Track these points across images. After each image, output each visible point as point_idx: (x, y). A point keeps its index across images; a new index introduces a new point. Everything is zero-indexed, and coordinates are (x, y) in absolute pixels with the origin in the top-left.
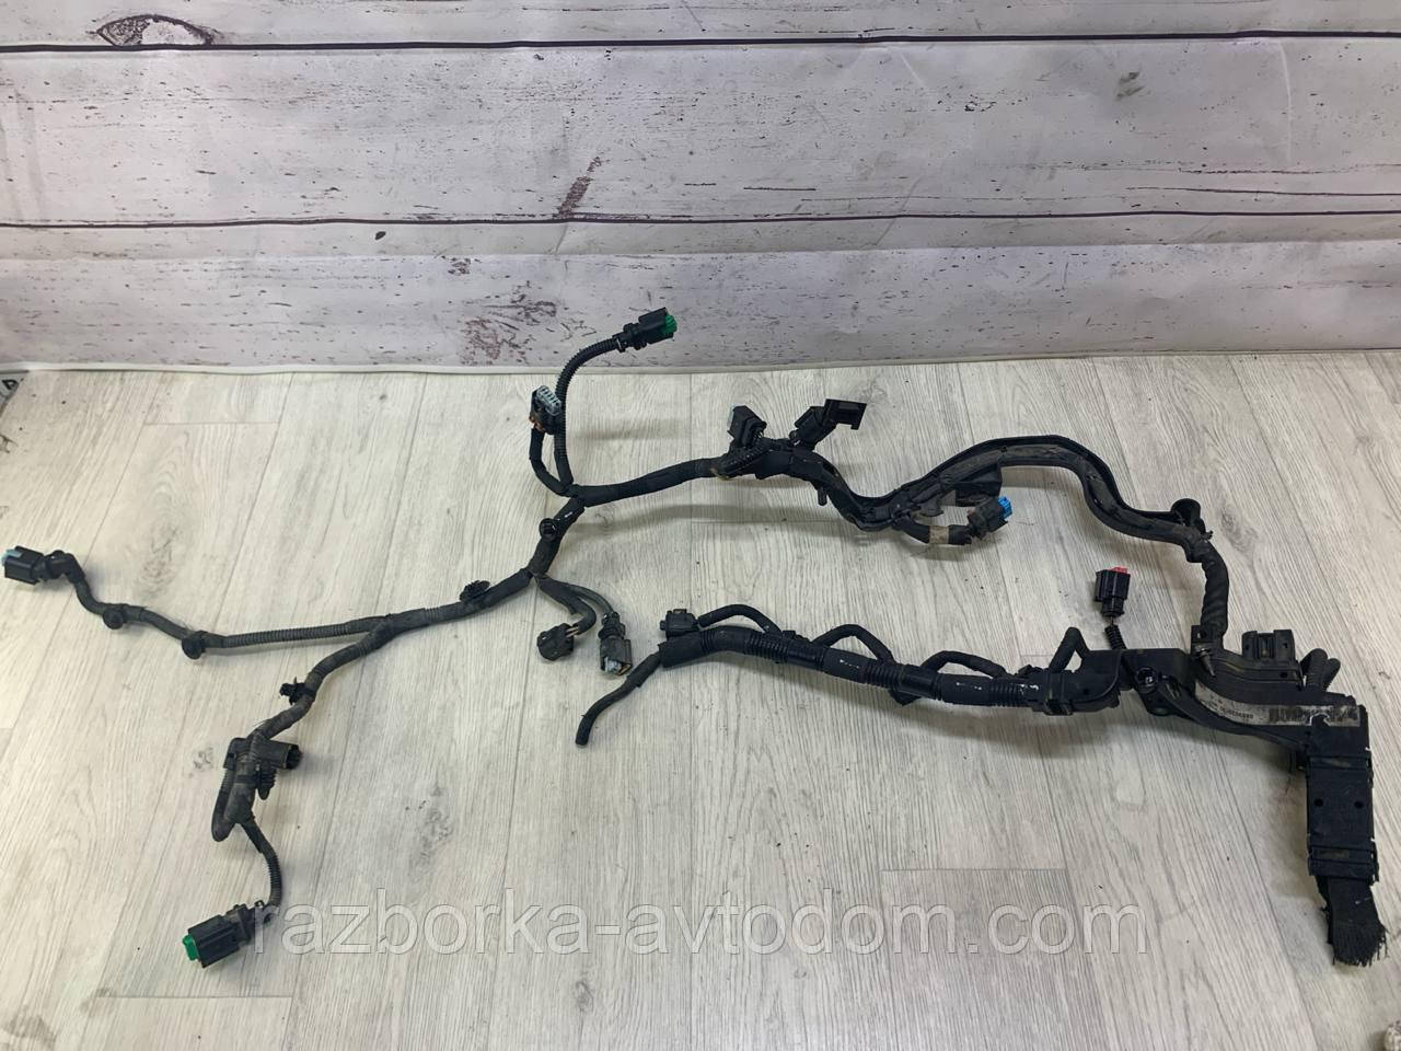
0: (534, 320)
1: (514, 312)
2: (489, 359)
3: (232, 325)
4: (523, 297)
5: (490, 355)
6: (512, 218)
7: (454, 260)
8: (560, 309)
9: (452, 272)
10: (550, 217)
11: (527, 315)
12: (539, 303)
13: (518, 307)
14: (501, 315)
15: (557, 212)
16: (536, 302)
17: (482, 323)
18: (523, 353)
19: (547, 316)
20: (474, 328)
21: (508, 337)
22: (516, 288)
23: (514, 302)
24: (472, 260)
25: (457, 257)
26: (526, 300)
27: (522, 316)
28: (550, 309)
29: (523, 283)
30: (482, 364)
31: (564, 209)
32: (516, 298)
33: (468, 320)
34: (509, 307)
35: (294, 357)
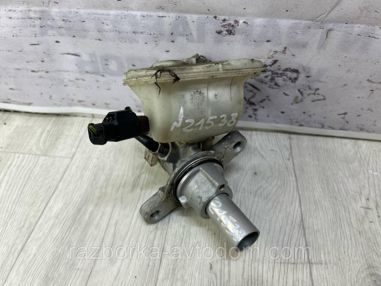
0: (276, 84)
3: (33, 71)
7: (224, 20)
8: (302, 76)
9: (219, 33)
11: (272, 79)
16: (285, 68)
22: (272, 53)
24: (241, 22)
25: (227, 18)
28: (294, 75)
29: (280, 49)
32: (269, 62)
35: (80, 101)
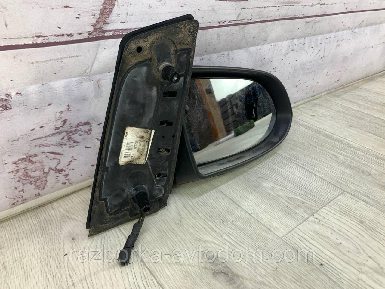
1: (58, 138)
2: (37, 191)
4: (65, 121)
5: (38, 187)
6: (53, 40)
10: (86, 35)
12: (78, 125)
13: (61, 132)
14: (46, 145)
15: (92, 29)
17: (29, 159)
18: (67, 175)
19: (85, 135)
20: (22, 166)
21: (53, 164)
23: (57, 128)
26: (67, 124)
27: (65, 141)
30: (31, 198)
31: (98, 26)
33: (15, 159)
34: (53, 134)
